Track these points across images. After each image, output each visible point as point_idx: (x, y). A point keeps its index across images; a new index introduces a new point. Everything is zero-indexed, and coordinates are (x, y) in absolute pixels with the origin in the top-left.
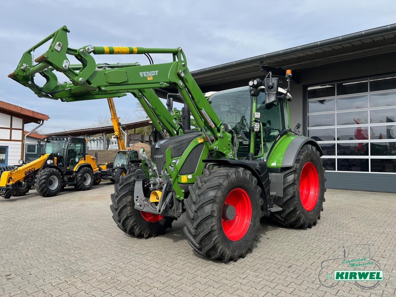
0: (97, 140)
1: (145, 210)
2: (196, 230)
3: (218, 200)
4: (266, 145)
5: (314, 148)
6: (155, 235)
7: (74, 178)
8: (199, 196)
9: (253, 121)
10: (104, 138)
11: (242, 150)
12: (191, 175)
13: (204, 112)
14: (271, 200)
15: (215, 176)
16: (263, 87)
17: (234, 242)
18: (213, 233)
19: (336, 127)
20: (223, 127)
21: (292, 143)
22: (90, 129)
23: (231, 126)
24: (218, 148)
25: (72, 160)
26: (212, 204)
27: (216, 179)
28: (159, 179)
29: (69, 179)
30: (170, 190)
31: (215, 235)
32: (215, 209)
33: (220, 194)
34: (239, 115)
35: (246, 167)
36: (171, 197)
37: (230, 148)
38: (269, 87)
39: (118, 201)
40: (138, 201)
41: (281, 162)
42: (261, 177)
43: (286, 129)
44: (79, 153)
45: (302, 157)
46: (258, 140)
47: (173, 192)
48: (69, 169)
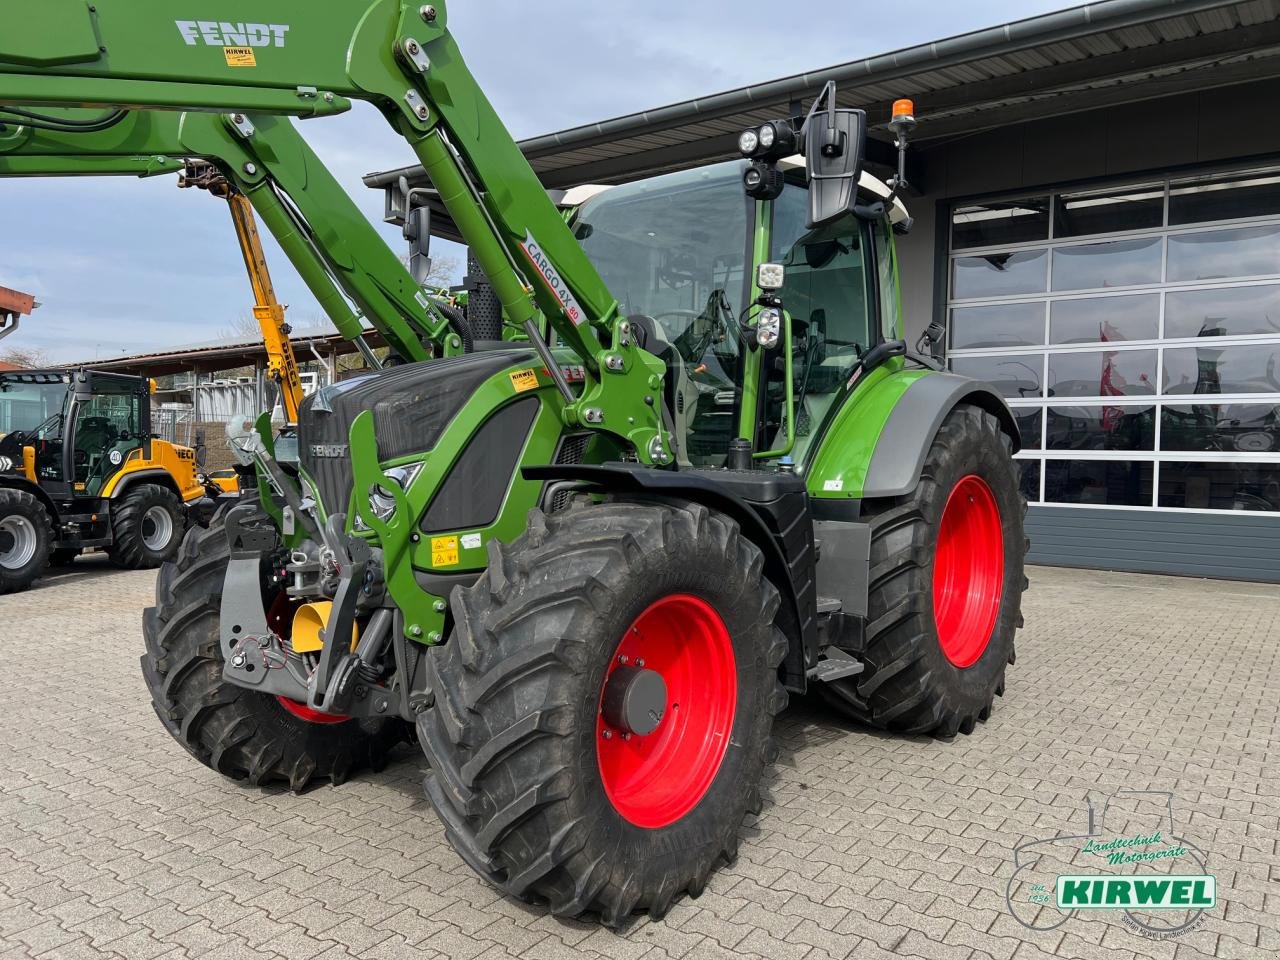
0: (233, 387)
1: (268, 687)
2: (474, 796)
3: (578, 657)
4: (803, 405)
5: (992, 422)
6: (338, 774)
7: (105, 523)
8: (493, 638)
9: (752, 302)
10: (255, 380)
11: (710, 427)
12: (478, 536)
13: (534, 251)
14: (820, 629)
15: (573, 543)
16: (798, 160)
17: (654, 834)
18: (551, 812)
19: (1047, 350)
20: (623, 326)
21: (907, 402)
22: (207, 349)
23: (667, 329)
24: (601, 416)
25: (96, 456)
26: (549, 676)
27: (577, 561)
28: (328, 551)
29: (84, 526)
30: (378, 600)
31: (560, 821)
32: (563, 699)
33: (587, 627)
34: (702, 289)
35: (715, 500)
36: (383, 633)
37: (654, 417)
38: (824, 150)
39: (165, 640)
40: (238, 646)
41: (863, 475)
42: (779, 540)
43: (884, 342)
44: (125, 431)
45: (945, 457)
46: (773, 385)
47: (392, 610)
48: (85, 491)
